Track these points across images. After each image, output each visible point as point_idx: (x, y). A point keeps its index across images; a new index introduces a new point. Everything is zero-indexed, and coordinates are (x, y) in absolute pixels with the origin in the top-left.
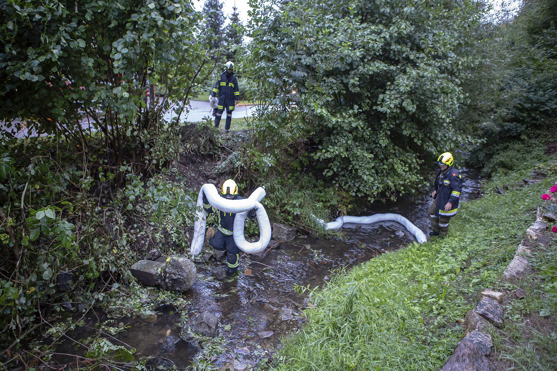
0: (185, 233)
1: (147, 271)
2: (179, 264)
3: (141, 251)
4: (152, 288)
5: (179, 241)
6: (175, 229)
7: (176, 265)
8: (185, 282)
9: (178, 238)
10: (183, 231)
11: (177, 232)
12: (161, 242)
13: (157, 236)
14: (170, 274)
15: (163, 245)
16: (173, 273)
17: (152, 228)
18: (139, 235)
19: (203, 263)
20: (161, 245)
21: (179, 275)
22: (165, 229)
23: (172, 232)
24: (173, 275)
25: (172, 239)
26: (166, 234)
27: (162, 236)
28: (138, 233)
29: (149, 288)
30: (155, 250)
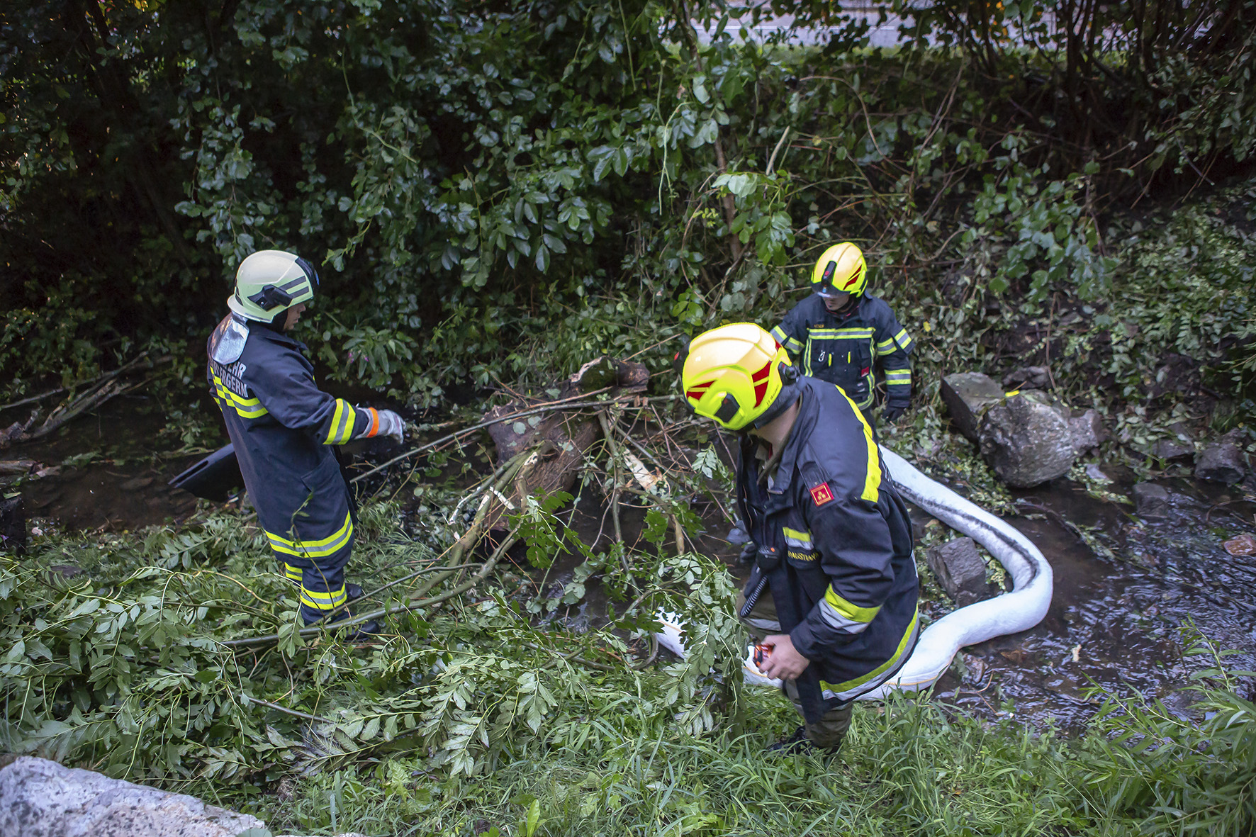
0: (1159, 366)
1: (965, 398)
2: (1027, 415)
3: (1011, 358)
4: (967, 442)
5: (1122, 376)
6: (1131, 343)
7: (1019, 416)
8: (1016, 463)
9: (1125, 368)
10: (1153, 359)
11: (1131, 353)
12: (1073, 358)
13: (1075, 342)
14: (994, 426)
15: (1076, 368)
16: (1002, 430)
17: (1078, 319)
18: (1033, 323)
19: (1144, 458)
20: (1069, 367)
21: (1011, 438)
22: (1105, 332)
23: (1121, 348)
24: (999, 434)
25: (1108, 365)
26: (1102, 348)
27: (1088, 348)
28: (1034, 317)
29: (961, 439)
30: (1041, 370)
